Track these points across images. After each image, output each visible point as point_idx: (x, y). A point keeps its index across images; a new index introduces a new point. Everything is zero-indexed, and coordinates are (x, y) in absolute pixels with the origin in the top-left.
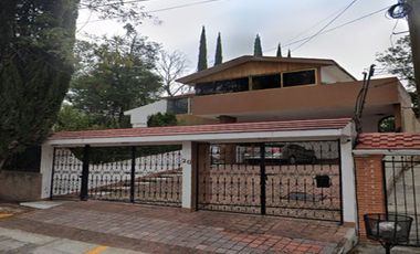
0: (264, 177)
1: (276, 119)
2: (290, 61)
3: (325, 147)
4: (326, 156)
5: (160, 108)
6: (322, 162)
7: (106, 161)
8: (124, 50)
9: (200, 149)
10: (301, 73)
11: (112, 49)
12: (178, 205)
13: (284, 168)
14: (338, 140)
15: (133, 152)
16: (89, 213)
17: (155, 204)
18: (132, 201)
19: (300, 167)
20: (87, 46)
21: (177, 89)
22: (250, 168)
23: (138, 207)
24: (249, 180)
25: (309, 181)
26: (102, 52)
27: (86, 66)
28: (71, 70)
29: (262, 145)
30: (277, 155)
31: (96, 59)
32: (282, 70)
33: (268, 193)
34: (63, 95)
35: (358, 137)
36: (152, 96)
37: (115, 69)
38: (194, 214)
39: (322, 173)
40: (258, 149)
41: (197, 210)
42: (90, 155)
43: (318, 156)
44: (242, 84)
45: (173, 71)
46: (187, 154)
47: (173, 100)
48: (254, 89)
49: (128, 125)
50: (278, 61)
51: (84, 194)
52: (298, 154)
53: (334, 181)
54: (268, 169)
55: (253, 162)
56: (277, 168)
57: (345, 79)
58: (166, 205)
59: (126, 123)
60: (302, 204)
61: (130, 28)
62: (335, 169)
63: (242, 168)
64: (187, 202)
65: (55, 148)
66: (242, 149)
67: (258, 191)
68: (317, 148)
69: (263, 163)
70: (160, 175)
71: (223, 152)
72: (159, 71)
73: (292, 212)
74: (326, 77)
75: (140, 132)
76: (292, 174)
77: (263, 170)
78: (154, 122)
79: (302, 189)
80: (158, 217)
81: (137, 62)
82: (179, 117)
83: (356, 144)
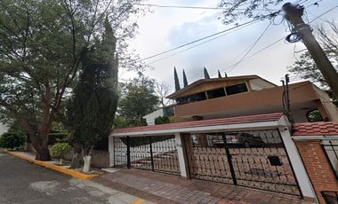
0: (229, 157)
1: (228, 116)
2: (227, 80)
3: (269, 134)
4: (271, 141)
5: (160, 113)
6: (269, 146)
7: (138, 145)
8: (139, 84)
9: (185, 137)
10: (238, 86)
11: (133, 85)
12: (178, 174)
13: (242, 150)
14: (277, 129)
15: (149, 140)
16: (132, 177)
17: (165, 172)
18: (153, 170)
19: (254, 150)
20: (123, 85)
21: (168, 102)
22: (218, 150)
23: (156, 175)
24: (220, 158)
25: (264, 160)
26: (129, 87)
27: (123, 94)
28: (118, 97)
29: (223, 133)
30: (234, 141)
31: (127, 90)
32: (224, 85)
33: (235, 169)
34: (115, 110)
35: (292, 127)
36: (155, 107)
37: (136, 94)
38: (190, 182)
39: (272, 154)
40: (221, 137)
41: (191, 178)
42: (131, 142)
43: (265, 141)
44: (201, 96)
45: (163, 93)
46: (178, 140)
47: (166, 109)
48: (210, 98)
49: (146, 125)
50: (220, 80)
51: (129, 165)
52: (250, 140)
53: (284, 160)
54: (231, 151)
55: (220, 146)
56: (237, 151)
57: (269, 87)
58: (172, 173)
59: (144, 123)
60: (263, 179)
61: (140, 73)
62: (281, 151)
63: (214, 150)
64: (184, 173)
65: (114, 138)
66: (211, 137)
67: (228, 167)
68: (262, 135)
69: (227, 146)
70: (165, 154)
71: (199, 139)
72: (156, 94)
73: (257, 184)
74: (254, 87)
75: (151, 128)
76: (249, 155)
77: (228, 152)
78: (158, 121)
79: (259, 166)
80: (169, 182)
81: (146, 90)
82: (171, 118)
83: (293, 132)
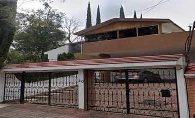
0: (128, 91)
1: (135, 55)
2: (142, 21)
3: (166, 72)
4: (167, 77)
5: (65, 50)
6: (164, 81)
7: (35, 81)
8: (43, 17)
9: (88, 73)
10: (150, 28)
11: (37, 17)
12: (76, 107)
13: (141, 85)
14: (175, 68)
15: (49, 76)
16: (25, 111)
17: (62, 106)
18: (49, 104)
19: (151, 85)
20: (23, 16)
21: (74, 39)
22: (119, 85)
23: (52, 108)
24: (119, 92)
25: (157, 93)
26: (31, 19)
27: (23, 27)
28: (15, 29)
29: (126, 71)
30: (136, 77)
31: (28, 23)
32: (137, 26)
33: (131, 100)
34: (10, 44)
35: (187, 66)
36: (60, 43)
37: (39, 28)
38: (86, 113)
39: (165, 88)
40: (124, 74)
41: (88, 110)
42: (25, 78)
43: (162, 78)
44: (113, 35)
45: (72, 29)
46: (81, 77)
47: (72, 45)
48: (120, 37)
49: (47, 60)
50: (135, 21)
51: (22, 100)
52: (149, 77)
53: (173, 93)
54: (131, 86)
55: (121, 82)
56: (136, 85)
57: (178, 31)
58: (70, 107)
59: (45, 59)
60: (153, 107)
61: (47, 5)
62: (173, 86)
63: (115, 85)
64: (81, 105)
65: (6, 73)
66: (114, 73)
67: (125, 99)
68: (161, 73)
69: (127, 82)
70: (65, 89)
71: (103, 75)
72: (63, 29)
73: (147, 112)
74: (165, 30)
75: (53, 64)
76: (145, 89)
77: (127, 86)
78: (61, 58)
79: (152, 98)
80: (65, 114)
81: (51, 24)
82: (76, 55)
83: (186, 70)
